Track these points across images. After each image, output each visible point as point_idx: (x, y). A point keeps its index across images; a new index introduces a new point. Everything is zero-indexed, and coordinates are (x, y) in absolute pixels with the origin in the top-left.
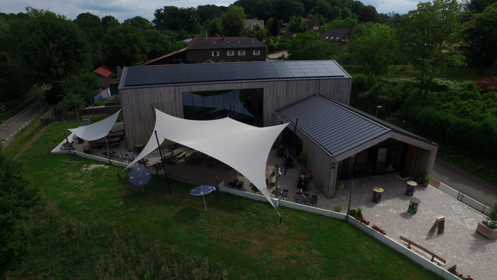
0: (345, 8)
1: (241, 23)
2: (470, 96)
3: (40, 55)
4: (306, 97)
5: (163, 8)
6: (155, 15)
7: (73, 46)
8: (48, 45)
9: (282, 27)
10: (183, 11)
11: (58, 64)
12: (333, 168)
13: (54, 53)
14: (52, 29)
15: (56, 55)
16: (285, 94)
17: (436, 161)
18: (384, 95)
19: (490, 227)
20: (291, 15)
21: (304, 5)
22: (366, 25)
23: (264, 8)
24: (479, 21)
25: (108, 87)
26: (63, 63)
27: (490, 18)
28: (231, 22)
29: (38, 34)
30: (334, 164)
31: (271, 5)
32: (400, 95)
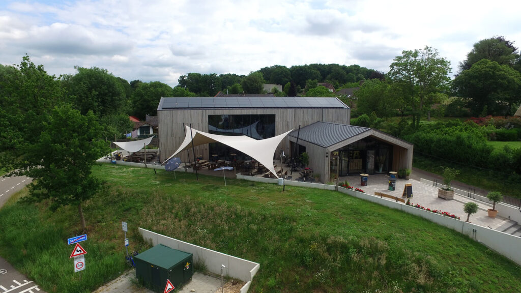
0: (359, 75)
1: (260, 86)
2: (454, 125)
3: (83, 101)
4: (311, 123)
5: (187, 75)
6: (179, 81)
7: (111, 94)
8: (91, 92)
9: (300, 93)
10: (206, 77)
11: (97, 109)
12: (327, 156)
13: (95, 99)
14: (96, 80)
15: (96, 101)
16: (293, 120)
17: (414, 161)
18: (383, 129)
19: (446, 190)
20: (307, 79)
21: (321, 73)
22: (373, 81)
23: (282, 75)
24: (467, 75)
25: (138, 129)
26: (101, 108)
27: (474, 73)
28: (251, 85)
29: (84, 83)
30: (327, 153)
31: (290, 73)
32: (396, 128)
